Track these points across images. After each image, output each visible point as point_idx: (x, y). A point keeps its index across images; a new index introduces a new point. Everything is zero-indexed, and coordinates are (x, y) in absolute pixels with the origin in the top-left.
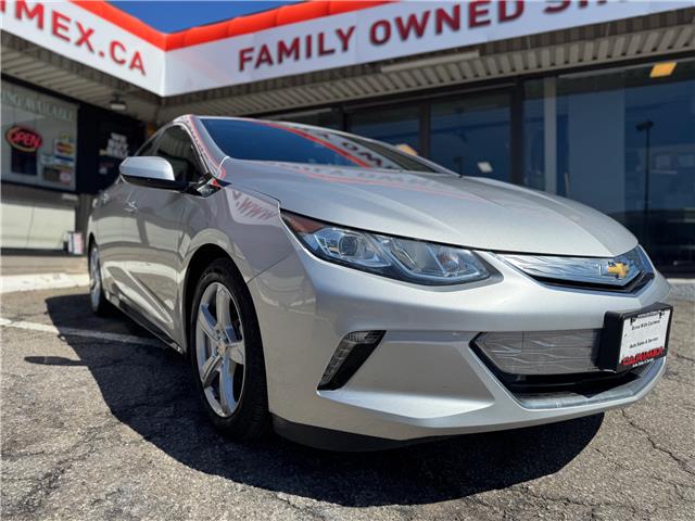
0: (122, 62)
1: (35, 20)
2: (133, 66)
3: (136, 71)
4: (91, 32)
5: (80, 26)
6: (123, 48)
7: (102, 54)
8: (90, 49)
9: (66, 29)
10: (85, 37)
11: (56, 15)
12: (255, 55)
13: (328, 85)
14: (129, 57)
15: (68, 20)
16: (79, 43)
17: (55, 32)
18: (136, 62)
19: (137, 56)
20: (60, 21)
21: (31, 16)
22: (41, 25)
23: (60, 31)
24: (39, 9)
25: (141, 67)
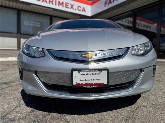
0: (80, 10)
1: (62, 5)
2: (83, 11)
3: (84, 12)
4: (73, 5)
5: (71, 4)
6: (80, 7)
7: (76, 9)
8: (73, 9)
9: (68, 6)
10: (72, 7)
11: (66, 3)
12: (108, 2)
13: (127, 5)
14: (82, 9)
15: (68, 3)
16: (71, 8)
17: (66, 7)
18: (84, 10)
19: (84, 8)
20: (67, 4)
21: (61, 4)
22: (63, 6)
23: (67, 6)
24: (63, 3)
25: (85, 11)
